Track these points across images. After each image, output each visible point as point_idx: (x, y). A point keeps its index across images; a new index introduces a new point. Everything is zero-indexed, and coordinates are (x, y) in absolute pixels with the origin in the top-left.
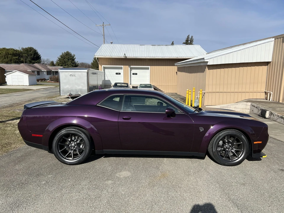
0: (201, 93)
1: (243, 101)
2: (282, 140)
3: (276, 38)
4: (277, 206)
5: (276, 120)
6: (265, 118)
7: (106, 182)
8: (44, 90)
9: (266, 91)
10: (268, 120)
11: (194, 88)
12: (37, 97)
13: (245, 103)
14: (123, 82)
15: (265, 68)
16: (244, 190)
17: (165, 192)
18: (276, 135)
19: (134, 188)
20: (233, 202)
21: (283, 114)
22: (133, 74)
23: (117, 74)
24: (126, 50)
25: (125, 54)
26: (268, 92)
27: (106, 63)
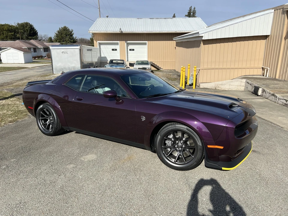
0: (195, 69)
1: (239, 78)
2: (266, 119)
3: (276, 9)
4: (233, 190)
5: (268, 97)
6: (258, 95)
7: (67, 166)
8: (39, 68)
9: (264, 67)
10: (259, 98)
11: (189, 65)
12: (30, 76)
13: (241, 80)
14: (119, 59)
15: (263, 42)
16: (205, 173)
17: (124, 176)
18: (262, 114)
19: (94, 172)
20: (190, 185)
21: (275, 91)
22: (130, 50)
23: (113, 50)
24: (122, 24)
25: (120, 29)
26: (266, 67)
27: (101, 38)
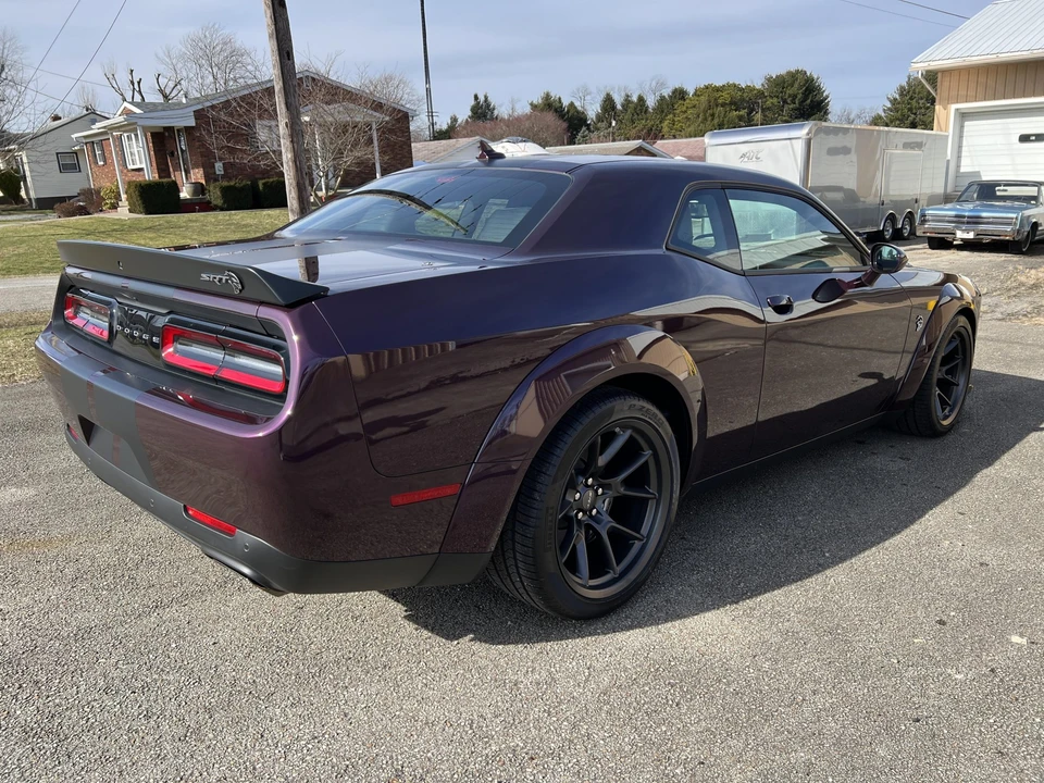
27: (972, 93)
